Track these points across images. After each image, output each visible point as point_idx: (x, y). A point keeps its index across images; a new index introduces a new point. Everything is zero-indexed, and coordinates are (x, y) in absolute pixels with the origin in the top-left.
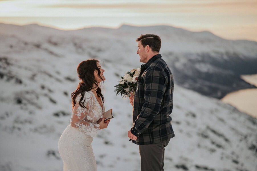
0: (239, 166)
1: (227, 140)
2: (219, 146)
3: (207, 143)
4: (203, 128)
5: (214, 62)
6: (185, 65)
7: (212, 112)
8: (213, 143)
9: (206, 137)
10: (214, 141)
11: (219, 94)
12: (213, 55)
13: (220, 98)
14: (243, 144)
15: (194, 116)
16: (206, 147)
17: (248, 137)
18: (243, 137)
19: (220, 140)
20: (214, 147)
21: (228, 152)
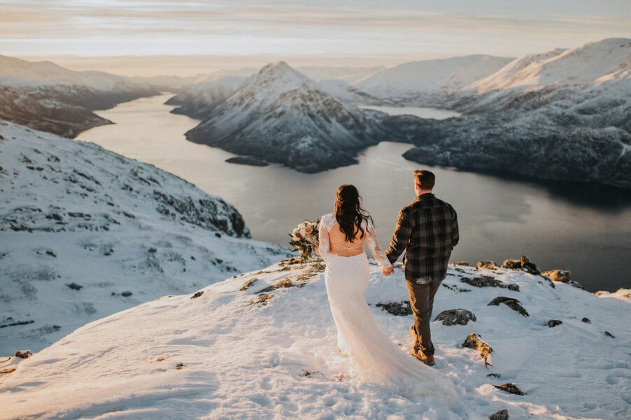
0: (115, 208)
1: (97, 183)
2: (90, 190)
3: (77, 188)
4: (70, 171)
5: (61, 98)
6: (25, 101)
7: (76, 154)
8: (83, 187)
9: (75, 182)
10: (84, 185)
11: (71, 133)
12: (58, 89)
13: (73, 137)
14: (115, 185)
15: (57, 159)
16: (76, 193)
17: (119, 176)
18: (114, 177)
19: (90, 184)
20: (84, 191)
21: (101, 195)
